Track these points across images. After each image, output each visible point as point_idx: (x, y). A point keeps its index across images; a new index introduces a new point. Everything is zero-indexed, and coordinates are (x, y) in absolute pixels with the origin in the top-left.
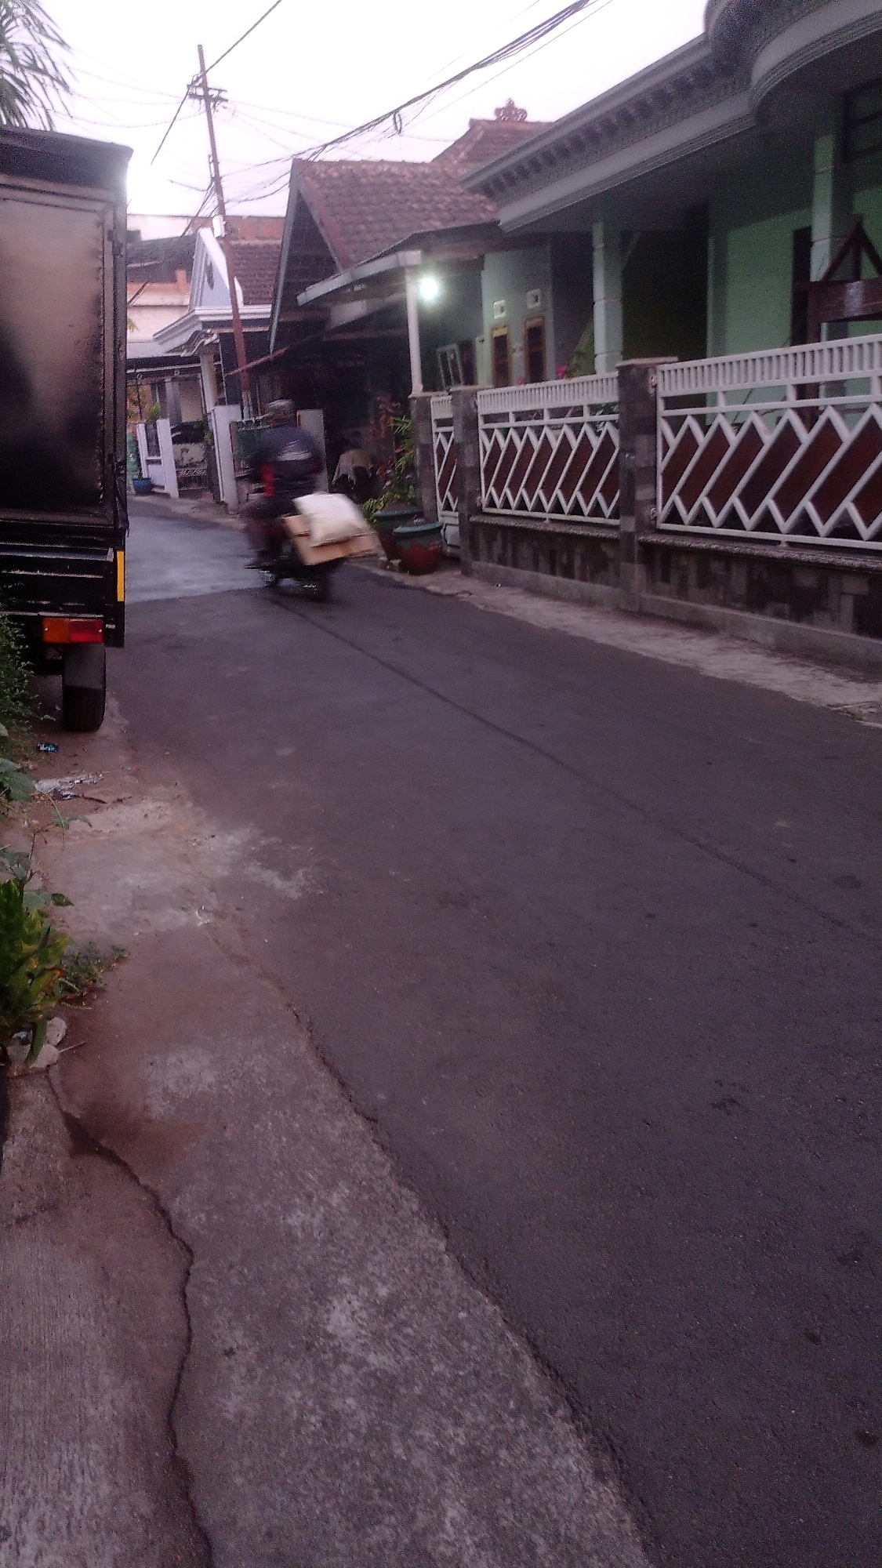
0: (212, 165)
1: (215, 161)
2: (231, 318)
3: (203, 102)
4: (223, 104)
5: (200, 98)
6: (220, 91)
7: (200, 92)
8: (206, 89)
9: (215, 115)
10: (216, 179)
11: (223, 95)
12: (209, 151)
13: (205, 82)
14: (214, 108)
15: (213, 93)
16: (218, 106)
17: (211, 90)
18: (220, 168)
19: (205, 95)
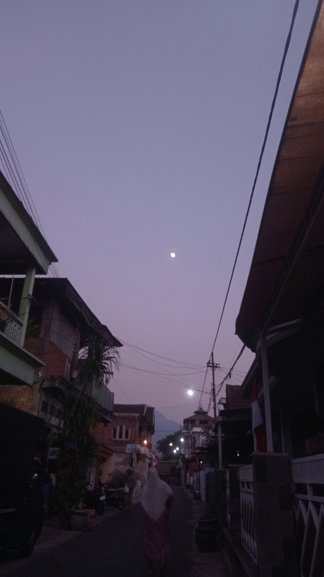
0: (213, 386)
1: (214, 384)
3: (212, 368)
6: (217, 364)
9: (215, 371)
10: (214, 390)
12: (212, 382)
13: (213, 361)
14: (215, 369)
15: (215, 365)
16: (216, 369)
17: (215, 364)
18: (215, 387)
19: (212, 365)
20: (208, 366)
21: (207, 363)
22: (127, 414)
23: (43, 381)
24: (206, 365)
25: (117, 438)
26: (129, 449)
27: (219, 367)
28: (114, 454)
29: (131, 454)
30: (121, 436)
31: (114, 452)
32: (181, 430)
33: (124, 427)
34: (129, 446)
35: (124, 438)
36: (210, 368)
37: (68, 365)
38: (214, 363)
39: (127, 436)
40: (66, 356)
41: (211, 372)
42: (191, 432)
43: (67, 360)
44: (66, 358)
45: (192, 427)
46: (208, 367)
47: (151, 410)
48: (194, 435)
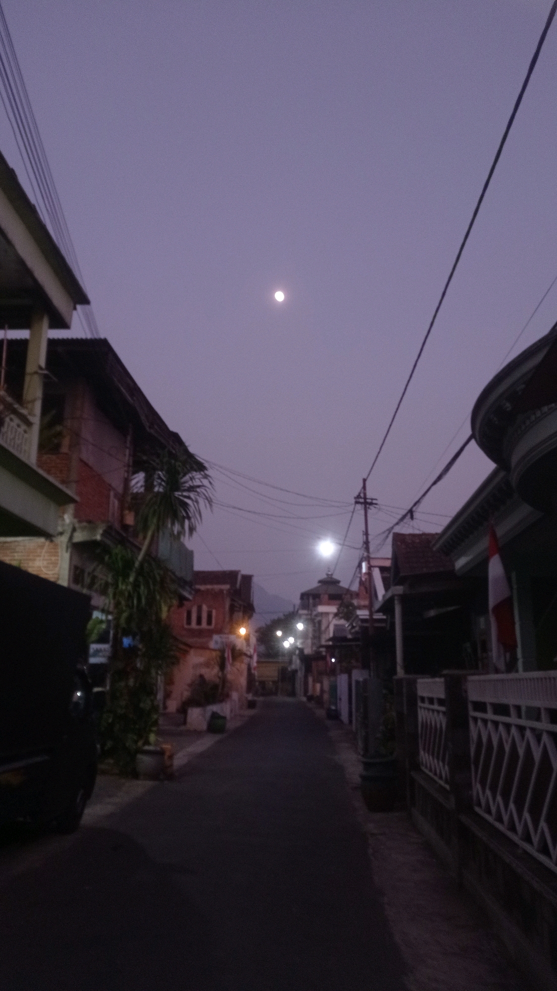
0: (365, 536)
1: (366, 534)
2: (368, 617)
3: (363, 506)
4: (375, 506)
5: (361, 503)
6: (372, 499)
7: (362, 500)
8: (365, 498)
9: (370, 512)
10: (367, 543)
11: (374, 502)
12: (364, 529)
13: (365, 494)
14: (369, 508)
15: (369, 501)
16: (371, 507)
17: (368, 499)
18: (370, 538)
19: (365, 502)
20: (357, 503)
21: (355, 498)
22: (209, 587)
23: (74, 530)
24: (353, 501)
25: (194, 625)
26: (216, 642)
27: (376, 504)
28: (192, 652)
29: (222, 651)
30: (199, 622)
31: (191, 647)
32: (296, 610)
33: (205, 608)
34: (216, 637)
35: (204, 625)
36: (359, 507)
37: (114, 503)
38: (368, 497)
39: (209, 622)
40: (110, 487)
41: (363, 512)
42: (314, 613)
43: (112, 493)
44: (110, 490)
45: (315, 605)
46: (357, 505)
47: (248, 579)
48: (319, 618)
